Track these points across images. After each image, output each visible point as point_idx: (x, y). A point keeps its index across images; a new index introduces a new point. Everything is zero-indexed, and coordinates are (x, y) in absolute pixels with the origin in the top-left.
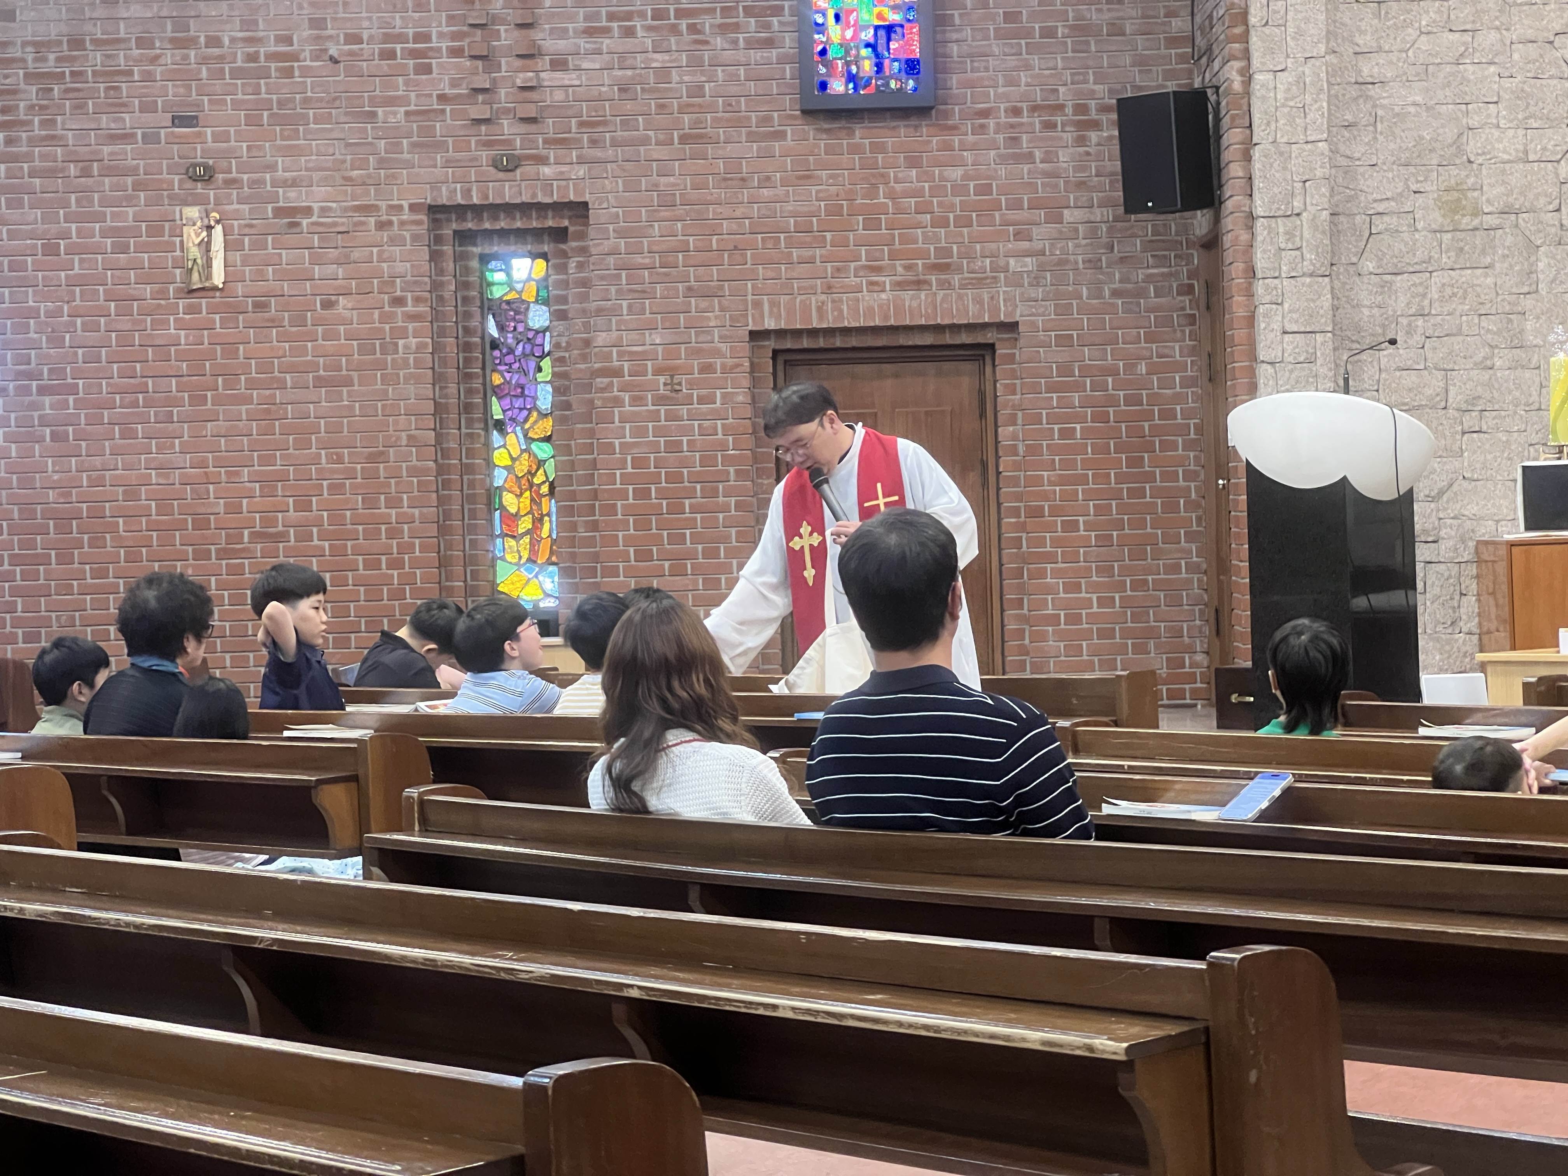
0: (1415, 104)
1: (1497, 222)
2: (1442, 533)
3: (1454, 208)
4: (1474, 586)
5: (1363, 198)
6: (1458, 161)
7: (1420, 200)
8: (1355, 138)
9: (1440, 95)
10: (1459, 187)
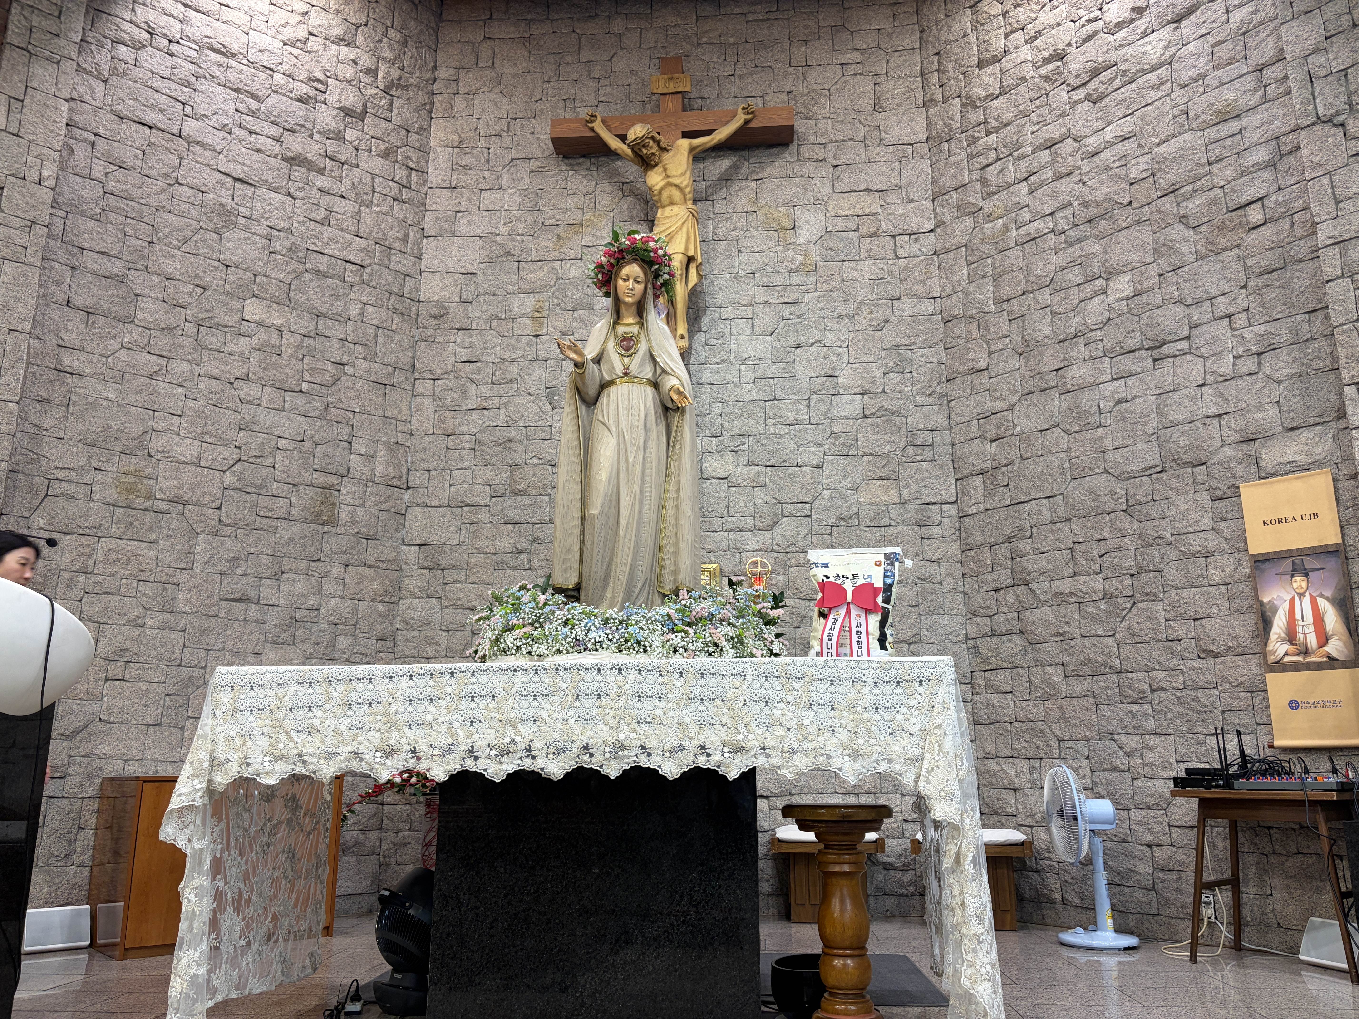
0: (107, 399)
1: (166, 507)
2: (70, 771)
3: (130, 490)
4: (94, 820)
5: (44, 463)
6: (139, 453)
7: (99, 477)
8: (45, 412)
9: (132, 398)
10: (137, 474)
